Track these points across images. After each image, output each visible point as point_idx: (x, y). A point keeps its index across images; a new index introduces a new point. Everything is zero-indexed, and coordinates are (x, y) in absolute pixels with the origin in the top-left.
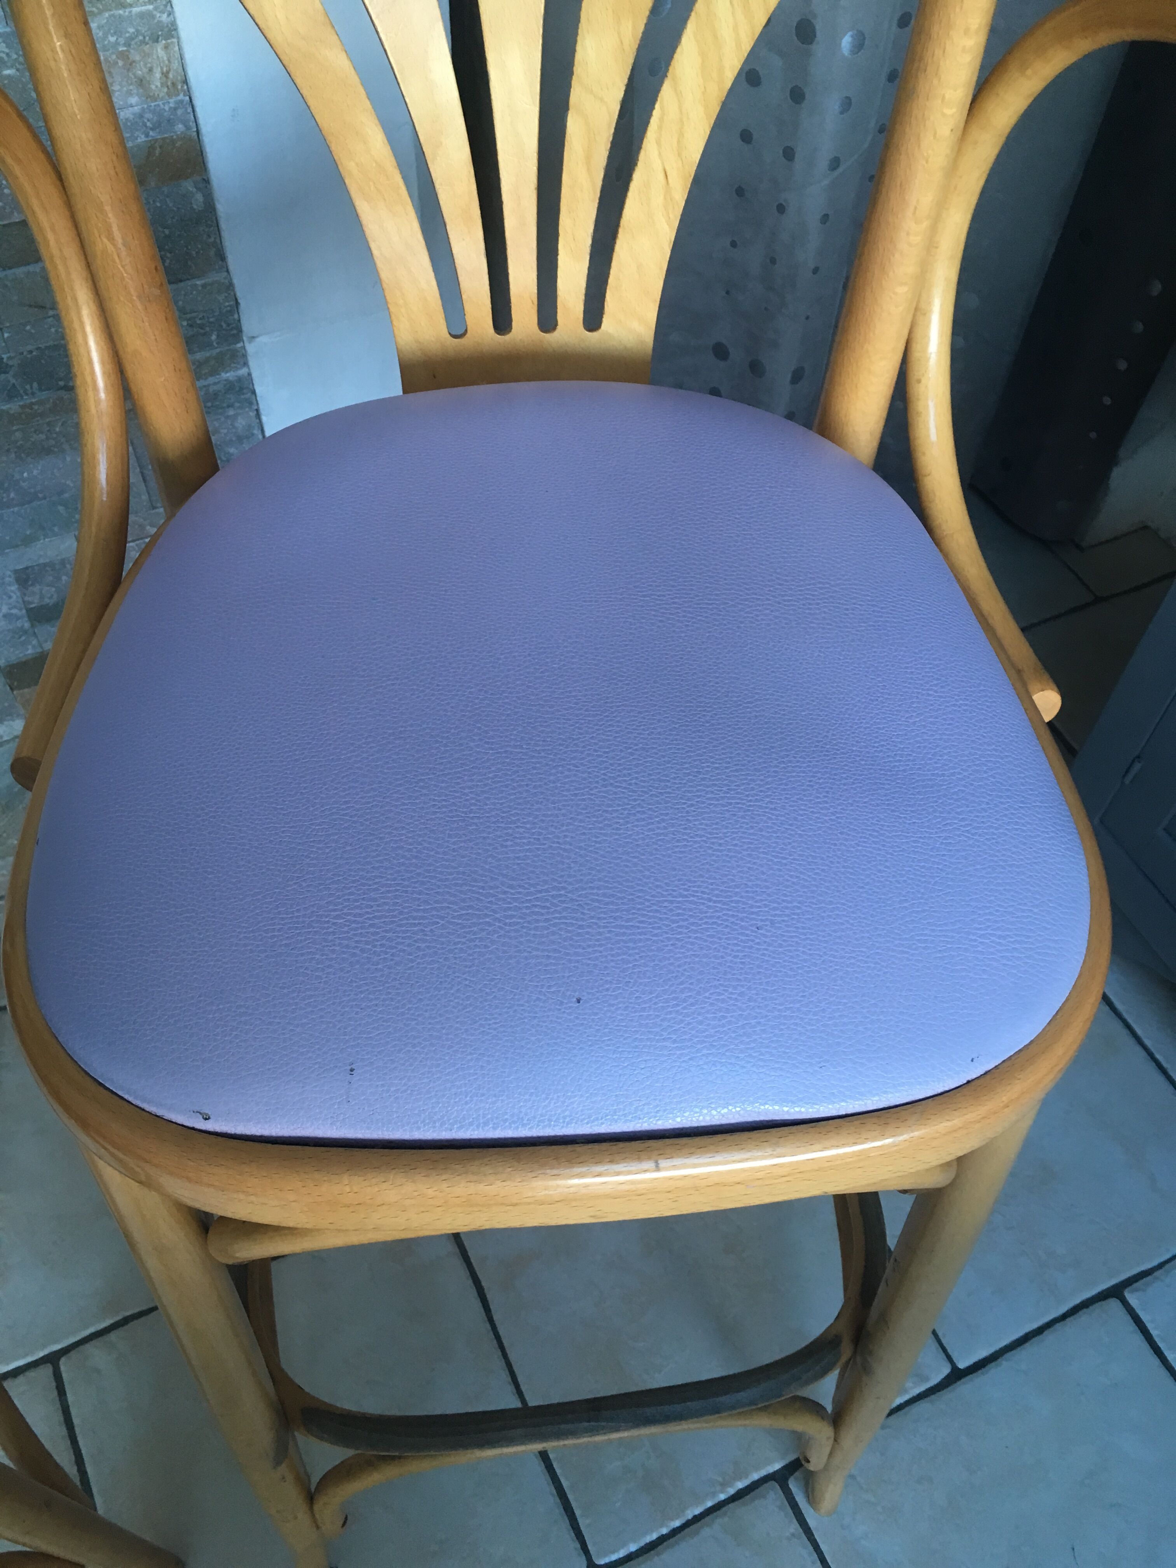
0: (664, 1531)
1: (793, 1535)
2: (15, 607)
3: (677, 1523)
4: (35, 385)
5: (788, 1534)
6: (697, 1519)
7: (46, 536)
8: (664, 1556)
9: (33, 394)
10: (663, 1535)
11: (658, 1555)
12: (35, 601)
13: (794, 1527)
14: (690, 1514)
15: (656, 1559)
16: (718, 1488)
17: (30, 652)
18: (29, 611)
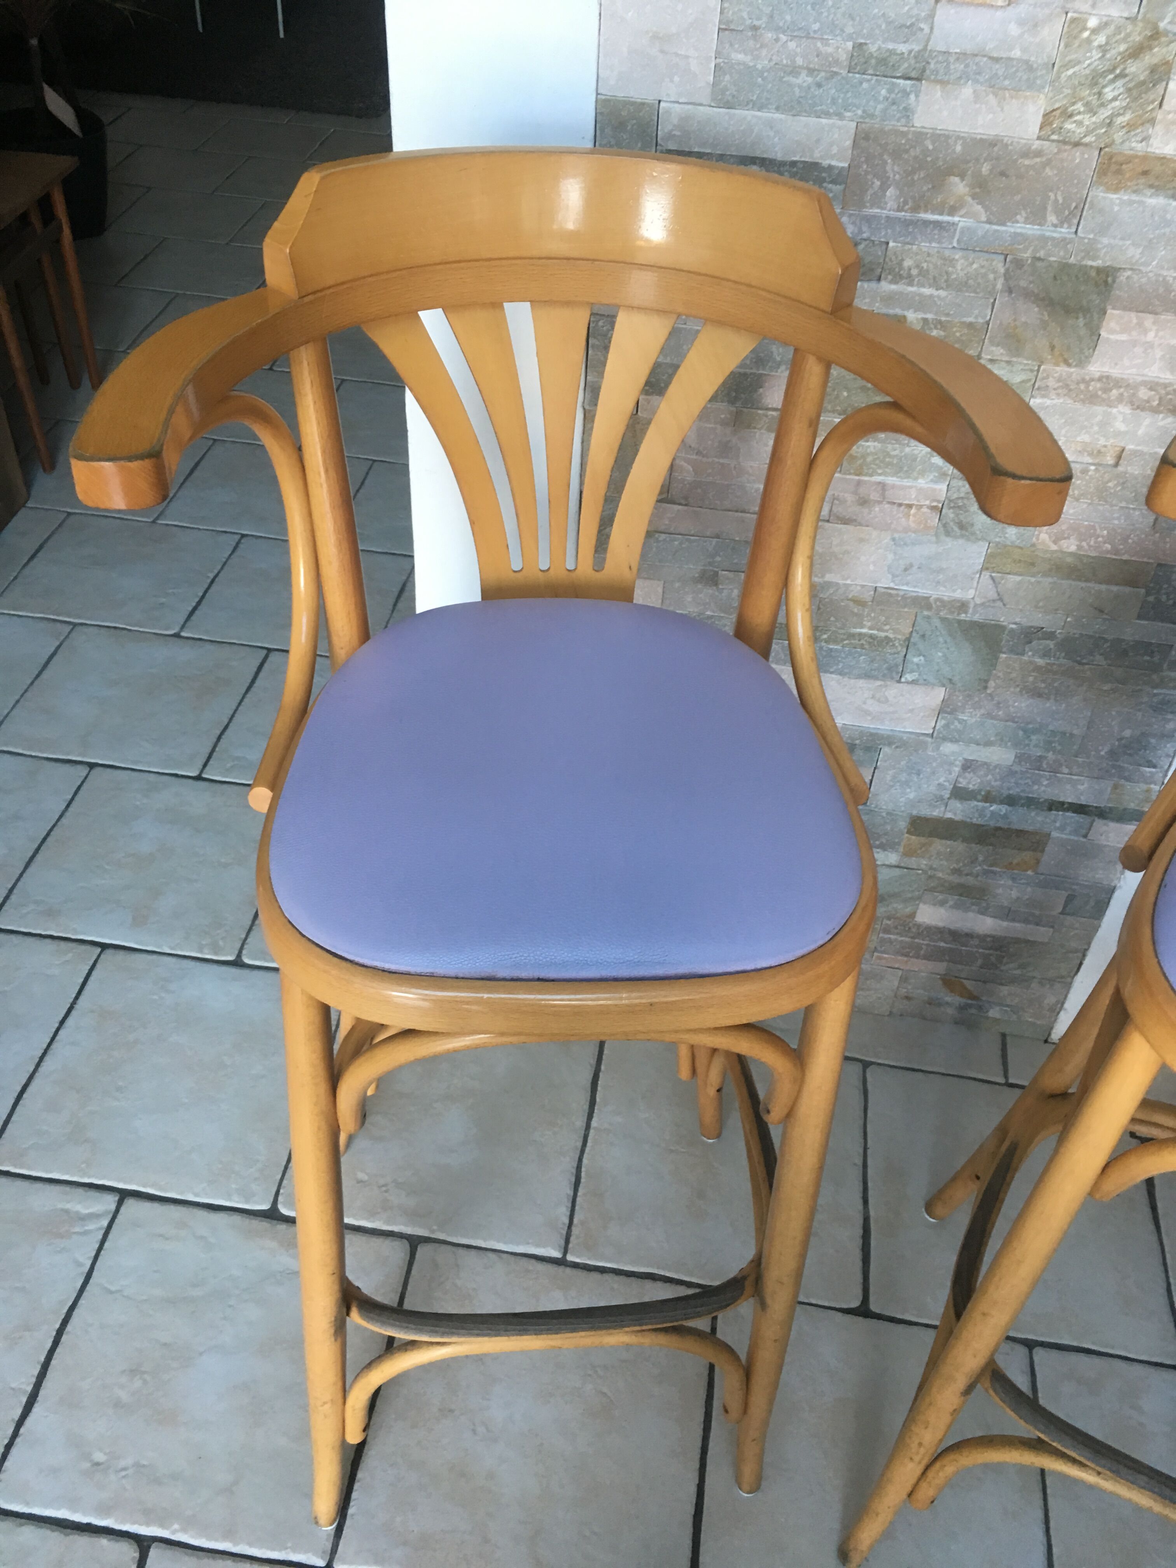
2: (948, 781)
4: (1063, 654)
7: (1000, 746)
9: (1058, 658)
12: (963, 783)
17: (935, 814)
18: (955, 787)
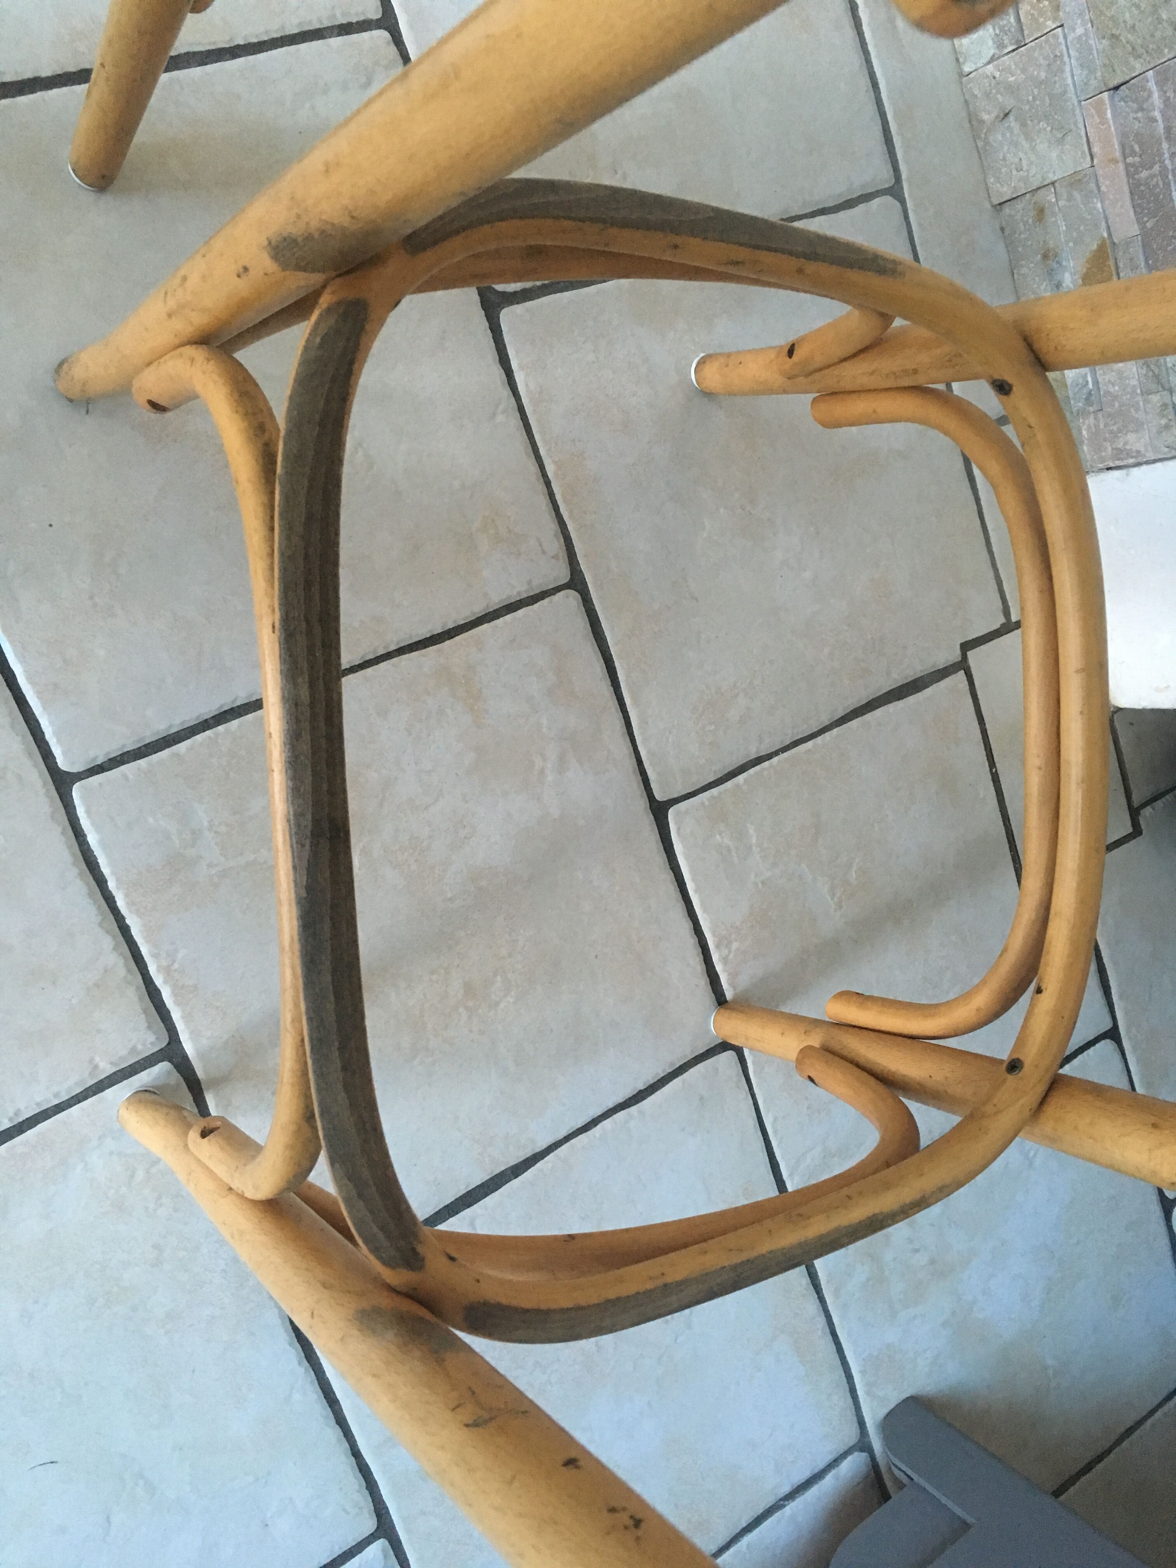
0: (111, 885)
1: (96, 1067)
3: (121, 903)
5: (97, 1059)
6: (124, 930)
8: (79, 882)
10: (106, 882)
11: (81, 874)
13: (107, 1069)
14: (131, 921)
15: (75, 871)
16: (164, 963)
